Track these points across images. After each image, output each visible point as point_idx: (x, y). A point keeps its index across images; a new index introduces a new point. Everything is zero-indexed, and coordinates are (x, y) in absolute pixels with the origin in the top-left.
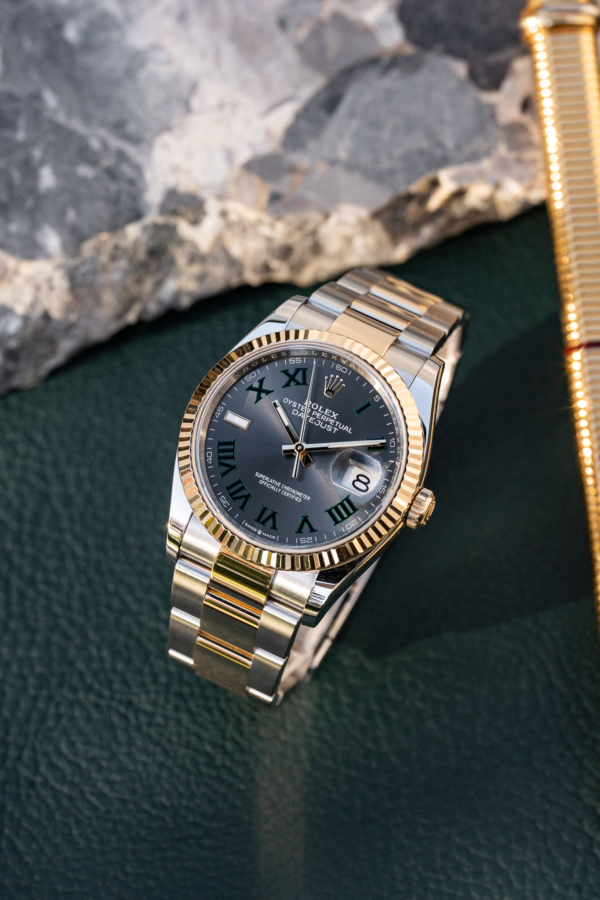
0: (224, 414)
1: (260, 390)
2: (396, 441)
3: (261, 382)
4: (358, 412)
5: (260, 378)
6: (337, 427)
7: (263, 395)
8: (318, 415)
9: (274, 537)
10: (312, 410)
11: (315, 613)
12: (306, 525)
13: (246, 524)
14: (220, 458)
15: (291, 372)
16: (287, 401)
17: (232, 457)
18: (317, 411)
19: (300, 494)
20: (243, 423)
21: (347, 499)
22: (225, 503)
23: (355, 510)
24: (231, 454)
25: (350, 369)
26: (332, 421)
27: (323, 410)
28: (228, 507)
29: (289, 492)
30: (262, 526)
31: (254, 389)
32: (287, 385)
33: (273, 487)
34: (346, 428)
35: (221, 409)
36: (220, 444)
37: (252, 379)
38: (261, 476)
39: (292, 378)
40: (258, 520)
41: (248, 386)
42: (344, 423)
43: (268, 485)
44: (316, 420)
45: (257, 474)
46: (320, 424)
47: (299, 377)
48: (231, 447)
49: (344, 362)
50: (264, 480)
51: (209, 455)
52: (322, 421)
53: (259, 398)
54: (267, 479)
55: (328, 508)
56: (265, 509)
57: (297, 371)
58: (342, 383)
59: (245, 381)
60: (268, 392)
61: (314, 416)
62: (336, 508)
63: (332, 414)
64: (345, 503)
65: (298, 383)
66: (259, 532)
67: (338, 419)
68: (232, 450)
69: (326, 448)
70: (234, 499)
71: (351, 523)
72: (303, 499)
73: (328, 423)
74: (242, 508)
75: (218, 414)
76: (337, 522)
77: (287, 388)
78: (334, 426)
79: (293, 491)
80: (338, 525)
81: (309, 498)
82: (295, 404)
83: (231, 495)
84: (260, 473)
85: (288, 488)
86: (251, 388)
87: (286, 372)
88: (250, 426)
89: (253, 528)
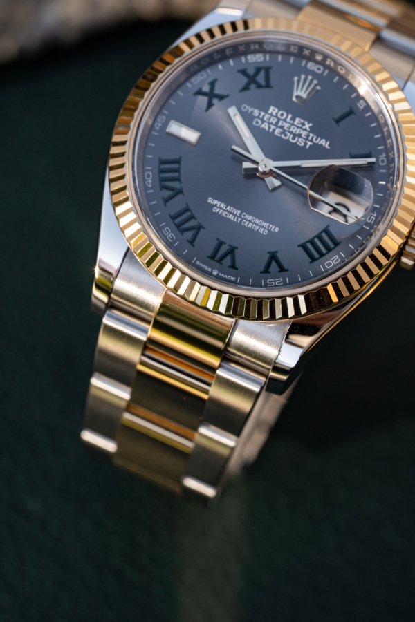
0: (166, 124)
1: (211, 95)
2: (387, 157)
3: (212, 84)
4: (338, 121)
5: (211, 79)
6: (311, 141)
7: (215, 101)
8: (286, 126)
9: (233, 279)
10: (279, 120)
11: (284, 378)
12: (274, 263)
13: (198, 263)
14: (163, 180)
15: (251, 72)
16: (247, 108)
17: (178, 179)
18: (285, 120)
19: (266, 225)
20: (191, 135)
21: (326, 231)
22: (170, 235)
23: (336, 244)
24: (176, 175)
25: (327, 67)
26: (304, 133)
27: (293, 119)
28: (175, 241)
29: (252, 222)
30: (218, 265)
31: (204, 94)
32: (246, 88)
33: (230, 217)
34: (323, 142)
35: (162, 119)
36: (162, 162)
37: (201, 80)
38: (216, 202)
39: (252, 80)
40: (212, 257)
41: (195, 90)
42: (320, 135)
43: (224, 214)
44: (284, 132)
45: (210, 200)
46: (289, 137)
47: (261, 78)
48: (176, 166)
49: (319, 58)
50: (219, 207)
51: (148, 176)
52: (291, 133)
53: (210, 105)
54: (223, 205)
55: (302, 241)
56: (221, 244)
57: (258, 70)
58: (316, 85)
59: (192, 84)
60: (221, 98)
61: (282, 127)
62: (312, 242)
63: (303, 124)
64: (324, 235)
65: (259, 86)
66: (215, 273)
67: (312, 130)
68: (177, 171)
69: (299, 167)
70: (182, 231)
71: (333, 260)
72: (269, 231)
73: (300, 136)
74: (192, 242)
75: (158, 125)
76: (313, 259)
77: (246, 92)
78: (307, 139)
79: (257, 221)
80: (315, 263)
81: (277, 230)
82: (256, 112)
83: (178, 226)
84: (214, 198)
85: (250, 218)
86: (200, 93)
87: (244, 72)
88: (200, 139)
89: (206, 268)
